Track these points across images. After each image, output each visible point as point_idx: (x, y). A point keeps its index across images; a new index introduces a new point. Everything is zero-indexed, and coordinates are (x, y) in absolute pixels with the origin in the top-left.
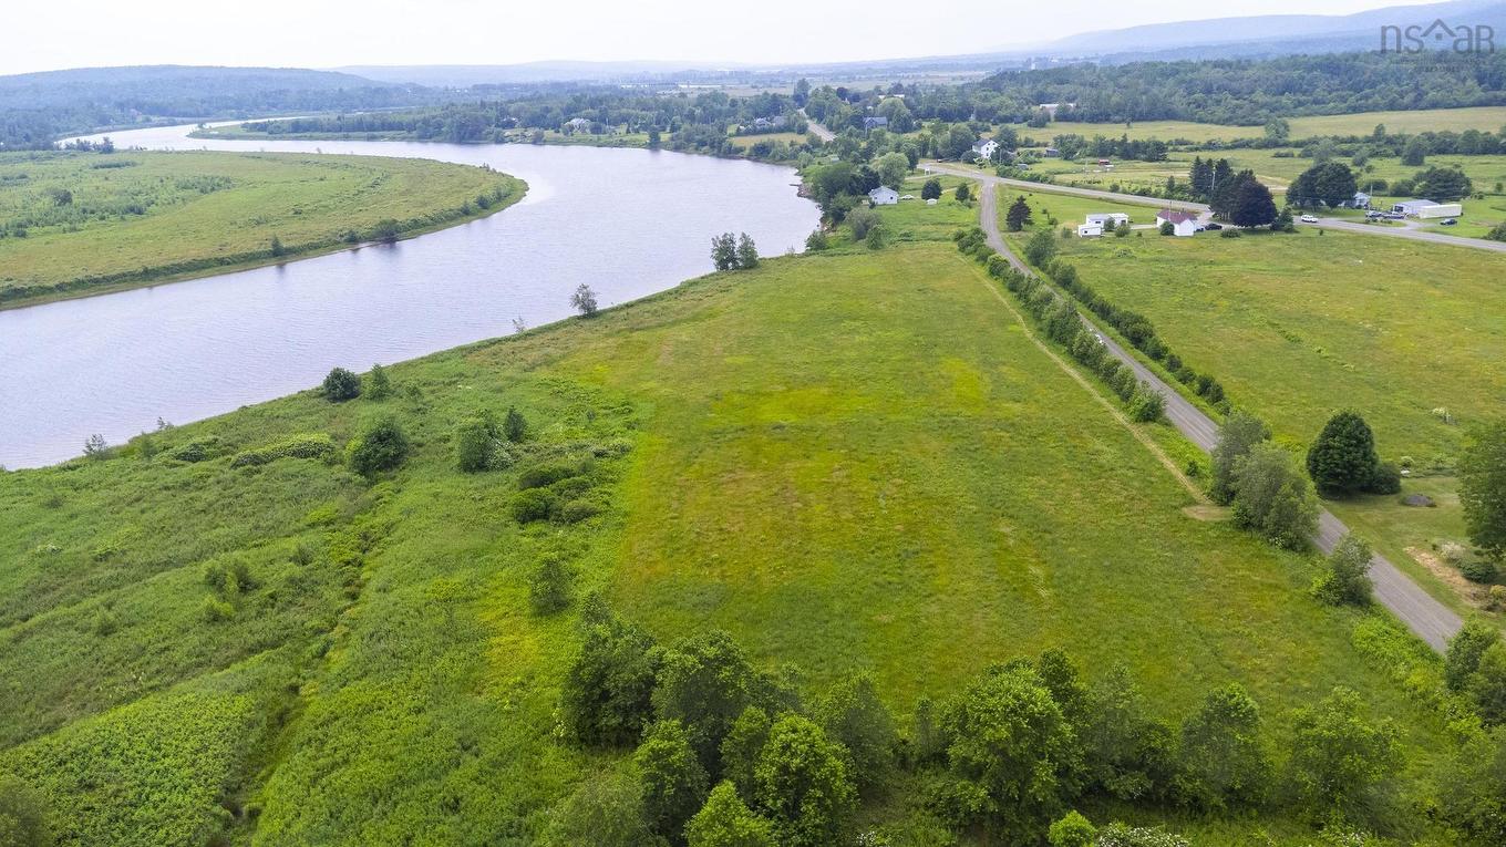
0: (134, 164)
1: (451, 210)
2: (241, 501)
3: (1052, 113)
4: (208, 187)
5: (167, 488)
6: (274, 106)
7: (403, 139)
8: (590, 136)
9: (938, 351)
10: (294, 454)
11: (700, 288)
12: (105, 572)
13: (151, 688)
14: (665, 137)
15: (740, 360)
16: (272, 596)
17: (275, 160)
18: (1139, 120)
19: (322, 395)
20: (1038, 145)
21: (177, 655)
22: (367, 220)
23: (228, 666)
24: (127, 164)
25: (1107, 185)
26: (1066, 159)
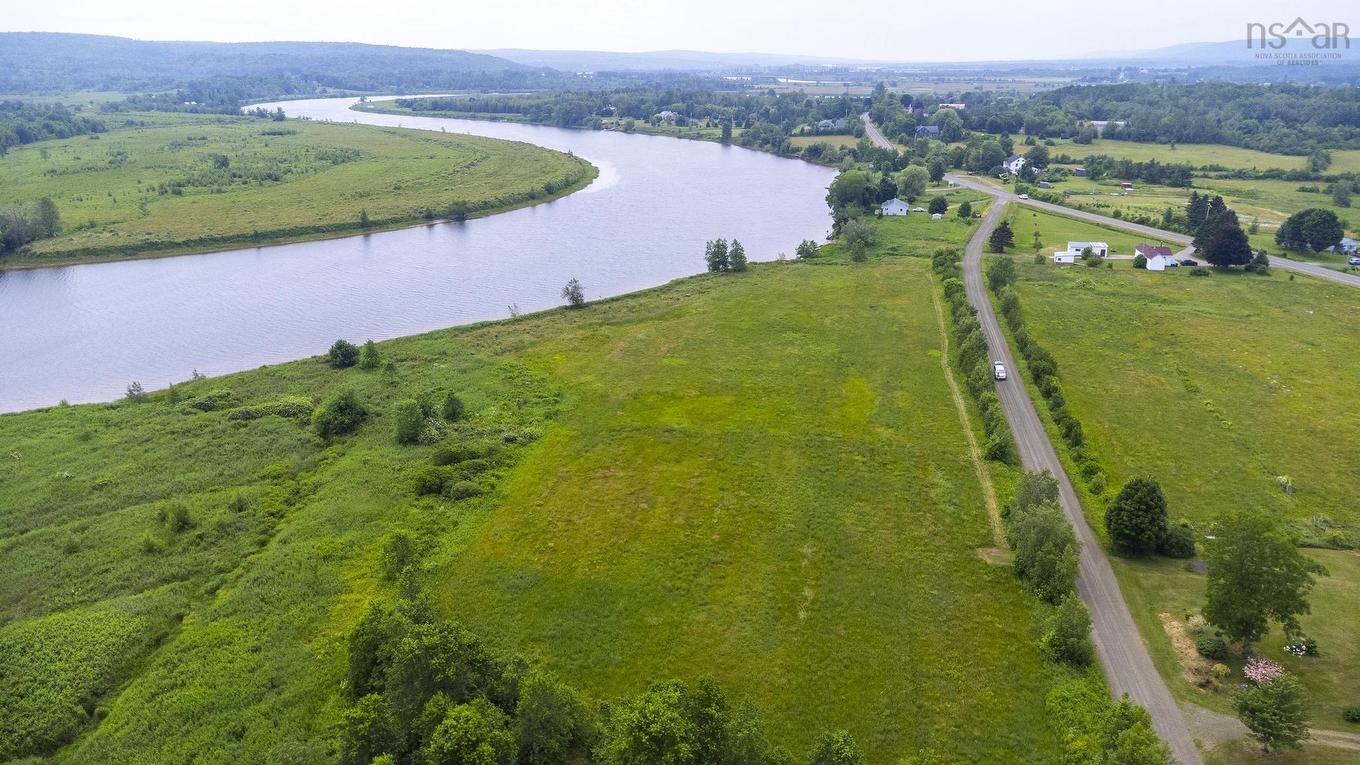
0: (294, 133)
1: (519, 194)
2: (222, 450)
3: (1100, 130)
4: (341, 158)
5: (173, 433)
6: (428, 84)
7: (518, 121)
8: (675, 128)
9: (852, 370)
10: (279, 413)
11: (684, 288)
12: (96, 499)
13: (81, 602)
14: (736, 132)
15: (675, 362)
16: (200, 537)
17: (405, 136)
18: (1184, 142)
19: (328, 361)
20: (1074, 162)
21: (110, 576)
22: (446, 198)
23: (141, 592)
24: (289, 133)
25: (1111, 211)
26: (1092, 179)
